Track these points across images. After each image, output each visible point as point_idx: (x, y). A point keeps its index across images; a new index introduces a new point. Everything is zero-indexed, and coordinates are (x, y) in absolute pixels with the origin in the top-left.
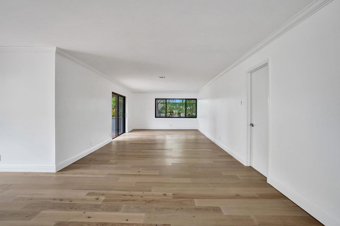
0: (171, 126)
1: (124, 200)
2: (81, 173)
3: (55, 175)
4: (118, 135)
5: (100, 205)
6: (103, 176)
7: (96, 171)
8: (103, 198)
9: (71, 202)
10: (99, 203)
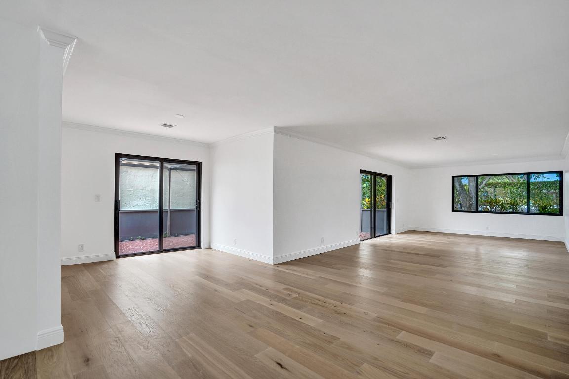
0: (488, 229)
1: (314, 304)
2: (294, 270)
3: (272, 267)
4: (375, 237)
5: (287, 300)
6: (312, 278)
7: (310, 272)
8: (296, 295)
9: (260, 288)
10: (288, 298)
